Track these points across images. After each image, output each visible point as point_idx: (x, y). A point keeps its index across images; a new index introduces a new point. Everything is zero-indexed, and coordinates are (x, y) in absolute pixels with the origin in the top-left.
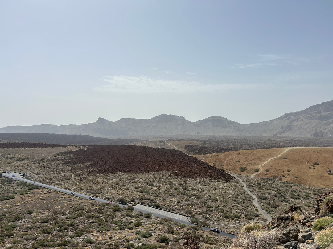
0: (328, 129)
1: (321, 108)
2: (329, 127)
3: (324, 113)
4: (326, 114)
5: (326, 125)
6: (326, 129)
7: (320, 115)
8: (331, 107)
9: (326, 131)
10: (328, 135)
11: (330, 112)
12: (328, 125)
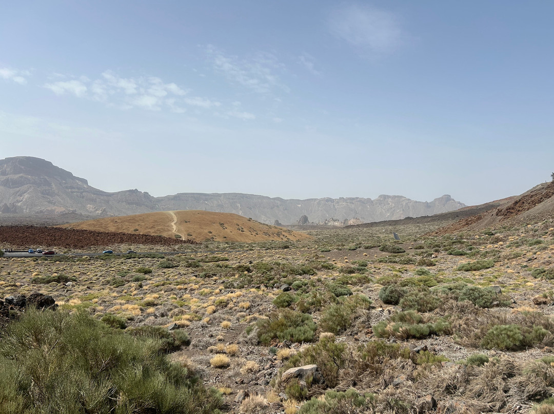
0: (22, 201)
1: (5, 166)
2: (23, 199)
3: (11, 176)
4: (16, 177)
5: (18, 194)
6: (18, 201)
7: (5, 177)
8: (23, 167)
9: (19, 204)
10: (25, 210)
11: (21, 175)
12: (21, 195)
